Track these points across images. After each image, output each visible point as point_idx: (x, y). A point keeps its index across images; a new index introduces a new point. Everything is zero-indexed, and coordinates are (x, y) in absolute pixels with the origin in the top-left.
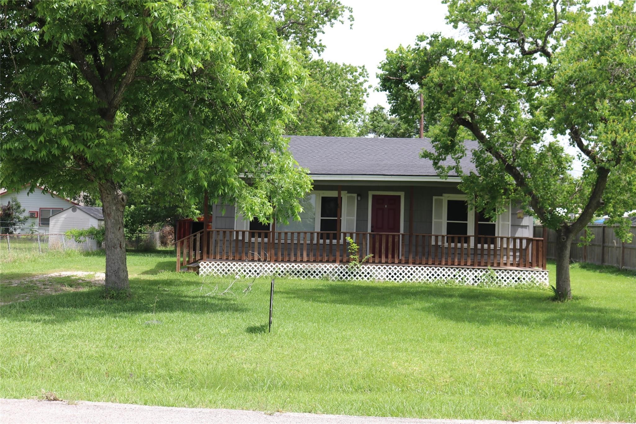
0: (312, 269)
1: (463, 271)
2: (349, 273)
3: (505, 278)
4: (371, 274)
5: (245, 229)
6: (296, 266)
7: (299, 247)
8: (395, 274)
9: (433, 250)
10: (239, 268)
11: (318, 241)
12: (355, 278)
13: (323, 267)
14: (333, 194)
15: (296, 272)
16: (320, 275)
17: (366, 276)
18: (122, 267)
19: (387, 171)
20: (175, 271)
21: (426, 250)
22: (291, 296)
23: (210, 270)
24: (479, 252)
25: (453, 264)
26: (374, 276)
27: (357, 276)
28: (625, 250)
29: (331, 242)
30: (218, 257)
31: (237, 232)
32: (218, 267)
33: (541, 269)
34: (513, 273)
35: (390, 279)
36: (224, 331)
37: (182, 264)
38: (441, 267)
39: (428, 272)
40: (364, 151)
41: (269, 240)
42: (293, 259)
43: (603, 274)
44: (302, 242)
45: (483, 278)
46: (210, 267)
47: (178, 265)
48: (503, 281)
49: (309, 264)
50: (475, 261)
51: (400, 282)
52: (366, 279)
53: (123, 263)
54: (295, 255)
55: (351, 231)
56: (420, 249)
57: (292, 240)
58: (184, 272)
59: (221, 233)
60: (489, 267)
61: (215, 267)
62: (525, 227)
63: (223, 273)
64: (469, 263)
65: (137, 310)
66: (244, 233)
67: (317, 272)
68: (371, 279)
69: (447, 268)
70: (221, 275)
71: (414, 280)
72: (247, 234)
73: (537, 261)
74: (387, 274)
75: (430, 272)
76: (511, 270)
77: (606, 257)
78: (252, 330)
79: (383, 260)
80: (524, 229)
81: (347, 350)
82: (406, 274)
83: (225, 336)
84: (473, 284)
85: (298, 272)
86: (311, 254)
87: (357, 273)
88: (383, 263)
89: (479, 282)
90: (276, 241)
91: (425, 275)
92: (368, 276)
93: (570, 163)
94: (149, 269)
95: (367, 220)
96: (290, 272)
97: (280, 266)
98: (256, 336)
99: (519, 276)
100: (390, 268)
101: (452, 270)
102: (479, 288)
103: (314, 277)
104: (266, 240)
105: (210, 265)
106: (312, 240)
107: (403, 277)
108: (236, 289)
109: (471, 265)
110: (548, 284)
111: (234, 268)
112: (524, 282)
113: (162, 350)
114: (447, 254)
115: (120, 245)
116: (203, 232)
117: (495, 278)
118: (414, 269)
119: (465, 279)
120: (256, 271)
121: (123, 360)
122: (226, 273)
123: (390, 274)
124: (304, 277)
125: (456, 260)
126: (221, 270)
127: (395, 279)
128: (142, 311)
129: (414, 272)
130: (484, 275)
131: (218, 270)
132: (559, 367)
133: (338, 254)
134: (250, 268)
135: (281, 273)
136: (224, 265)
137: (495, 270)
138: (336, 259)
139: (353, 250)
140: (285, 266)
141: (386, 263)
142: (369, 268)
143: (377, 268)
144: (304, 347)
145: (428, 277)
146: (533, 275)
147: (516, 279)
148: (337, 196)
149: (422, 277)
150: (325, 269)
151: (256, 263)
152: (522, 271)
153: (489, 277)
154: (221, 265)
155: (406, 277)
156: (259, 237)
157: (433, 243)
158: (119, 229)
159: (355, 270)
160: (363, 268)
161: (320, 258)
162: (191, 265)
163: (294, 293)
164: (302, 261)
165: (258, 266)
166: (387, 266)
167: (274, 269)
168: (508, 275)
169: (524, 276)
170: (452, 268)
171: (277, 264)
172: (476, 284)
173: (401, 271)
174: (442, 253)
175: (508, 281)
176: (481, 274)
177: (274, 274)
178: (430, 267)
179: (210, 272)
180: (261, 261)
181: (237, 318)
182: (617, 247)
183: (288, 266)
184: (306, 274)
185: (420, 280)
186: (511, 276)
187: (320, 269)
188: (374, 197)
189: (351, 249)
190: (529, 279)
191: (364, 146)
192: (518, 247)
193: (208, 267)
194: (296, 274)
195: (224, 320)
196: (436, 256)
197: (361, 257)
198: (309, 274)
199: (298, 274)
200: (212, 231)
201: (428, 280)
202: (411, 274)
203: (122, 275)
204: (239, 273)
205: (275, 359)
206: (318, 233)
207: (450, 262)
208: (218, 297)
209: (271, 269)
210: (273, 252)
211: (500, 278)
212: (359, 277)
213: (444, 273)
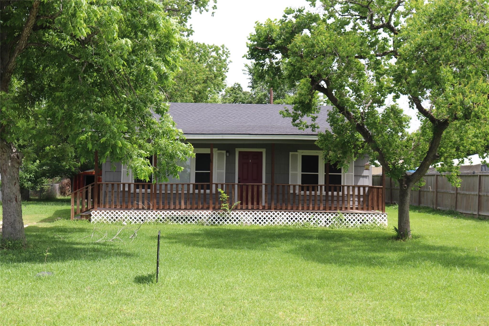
0: (189, 215)
1: (316, 215)
2: (221, 218)
3: (352, 220)
4: (239, 218)
5: (130, 182)
6: (175, 213)
7: (177, 196)
8: (260, 218)
9: (291, 197)
10: (126, 215)
11: (194, 191)
12: (226, 223)
13: (198, 213)
14: (207, 151)
15: (175, 218)
16: (196, 220)
17: (235, 220)
18: (18, 219)
19: (251, 131)
20: (70, 218)
21: (286, 197)
22: (172, 241)
23: (100, 218)
24: (330, 198)
25: (308, 209)
26: (242, 220)
27: (228, 221)
28: (438, 194)
29: (205, 192)
30: (108, 206)
31: (124, 185)
32: (108, 215)
33: (381, 212)
34: (359, 216)
35: (256, 223)
36: (114, 282)
37: (75, 213)
38: (299, 212)
39: (287, 216)
40: (230, 115)
41: (152, 191)
42: (172, 207)
43: (422, 214)
44: (180, 192)
45: (334, 220)
46: (101, 215)
47: (72, 214)
48: (350, 222)
49: (187, 211)
50: (327, 206)
51: (265, 225)
52: (235, 223)
53: (19, 216)
54: (174, 203)
55: (222, 183)
56: (280, 197)
57: (171, 190)
58: (77, 220)
59: (110, 186)
60: (338, 211)
61: (105, 215)
62: (366, 177)
63: (112, 220)
64: (322, 208)
65: (31, 259)
66: (129, 185)
67: (193, 218)
68: (240, 223)
69: (303, 212)
70: (110, 222)
71: (276, 223)
72: (132, 186)
73: (378, 206)
74: (253, 218)
75: (290, 216)
76: (356, 214)
77: (422, 200)
78: (140, 280)
79: (250, 206)
80: (365, 179)
81: (234, 300)
82: (269, 218)
83: (113, 287)
84: (325, 226)
85: (177, 218)
86: (188, 203)
87: (228, 218)
88: (250, 210)
89: (330, 224)
90: (158, 192)
91: (285, 218)
92: (237, 221)
93: (407, 123)
94: (47, 217)
95: (235, 173)
96: (170, 218)
97: (161, 213)
98: (145, 287)
99: (363, 218)
100: (256, 214)
101: (307, 214)
102: (331, 229)
103: (191, 222)
104: (149, 191)
105: (101, 213)
106: (188, 190)
107: (267, 221)
108: (123, 235)
109: (323, 209)
110: (387, 224)
111: (121, 215)
112: (367, 223)
113: (50, 306)
114: (303, 200)
115: (16, 199)
116: (94, 185)
117: (343, 220)
118: (276, 214)
119: (319, 222)
120: (140, 218)
121: (9, 320)
122: (115, 220)
123: (255, 218)
124: (182, 222)
125: (311, 206)
126: (110, 218)
127: (260, 223)
128: (36, 261)
129: (276, 216)
130: (334, 218)
131: (107, 218)
132: (437, 313)
133: (211, 202)
134: (135, 216)
135: (162, 219)
136: (112, 213)
137: (343, 213)
138: (209, 206)
139: (224, 198)
140: (166, 213)
141: (252, 209)
142: (237, 214)
143: (244, 214)
144: (191, 297)
145: (287, 221)
146: (375, 217)
147: (361, 220)
148: (209, 152)
149: (283, 221)
150: (200, 216)
151: (140, 211)
152: (365, 214)
153: (339, 220)
154: (110, 213)
155: (269, 221)
156: (143, 188)
157: (292, 191)
158: (15, 184)
159: (226, 215)
160: (233, 214)
161: (195, 206)
162: (84, 214)
163: (175, 238)
164: (180, 209)
165: (142, 213)
166: (253, 212)
167: (156, 215)
168: (354, 218)
169: (367, 218)
170: (307, 212)
171: (159, 212)
172: (328, 226)
173: (265, 216)
174: (299, 200)
175: (354, 222)
176: (332, 217)
177: (156, 220)
178: (290, 212)
179: (100, 220)
180: (145, 210)
181: (126, 266)
182: (432, 192)
183: (168, 213)
184: (184, 220)
185: (281, 223)
186: (356, 218)
187: (196, 216)
188: (240, 153)
189: (222, 198)
190: (372, 220)
191: (230, 111)
192: (362, 193)
193: (98, 215)
194: (175, 220)
195: (113, 269)
196: (294, 202)
197: (231, 204)
198: (186, 220)
199: (177, 220)
200: (102, 184)
201: (288, 223)
202: (274, 218)
203: (18, 226)
204: (126, 220)
205: (164, 313)
206: (193, 185)
207: (305, 207)
208: (108, 243)
209: (154, 216)
210: (155, 201)
211: (347, 220)
212: (229, 222)
213: (301, 216)
